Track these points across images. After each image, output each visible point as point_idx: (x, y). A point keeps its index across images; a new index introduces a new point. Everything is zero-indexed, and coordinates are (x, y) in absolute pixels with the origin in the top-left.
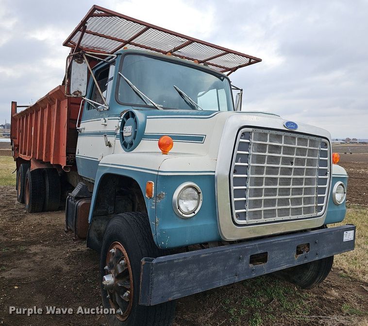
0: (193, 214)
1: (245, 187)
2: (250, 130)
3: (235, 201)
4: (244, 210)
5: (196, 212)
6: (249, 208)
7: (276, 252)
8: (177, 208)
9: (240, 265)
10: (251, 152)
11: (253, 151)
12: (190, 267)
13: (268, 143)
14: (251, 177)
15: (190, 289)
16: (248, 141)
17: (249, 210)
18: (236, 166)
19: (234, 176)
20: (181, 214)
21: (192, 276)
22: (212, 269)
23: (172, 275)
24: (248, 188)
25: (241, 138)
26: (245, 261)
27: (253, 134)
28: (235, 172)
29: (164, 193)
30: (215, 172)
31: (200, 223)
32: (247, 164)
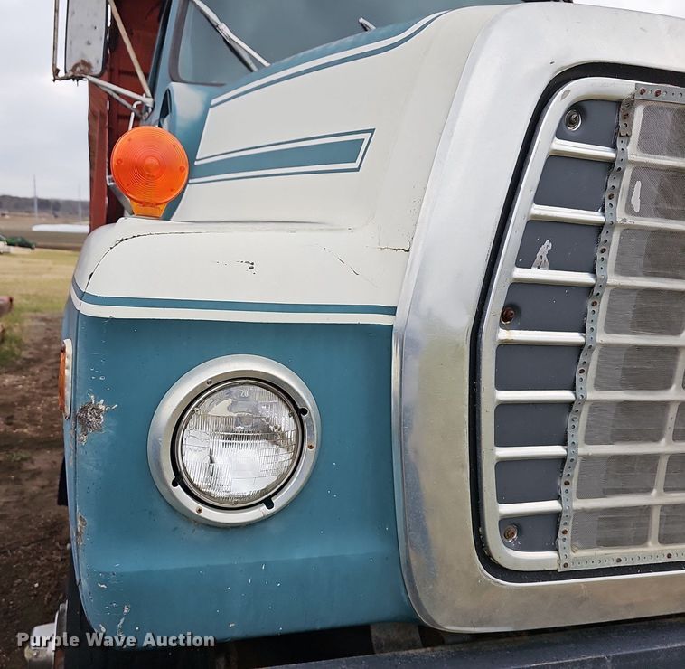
0: (262, 511)
1: (566, 395)
2: (623, 87)
3: (502, 464)
4: (553, 505)
5: (279, 502)
6: (581, 495)
8: (170, 476)
10: (620, 215)
11: (630, 212)
14: (607, 348)
16: (605, 152)
17: (579, 504)
18: (518, 285)
19: (504, 335)
20: (192, 505)
24: (584, 400)
25: (560, 134)
27: (639, 113)
28: (510, 315)
29: (102, 407)
30: (392, 311)
31: (306, 551)
32: (585, 278)
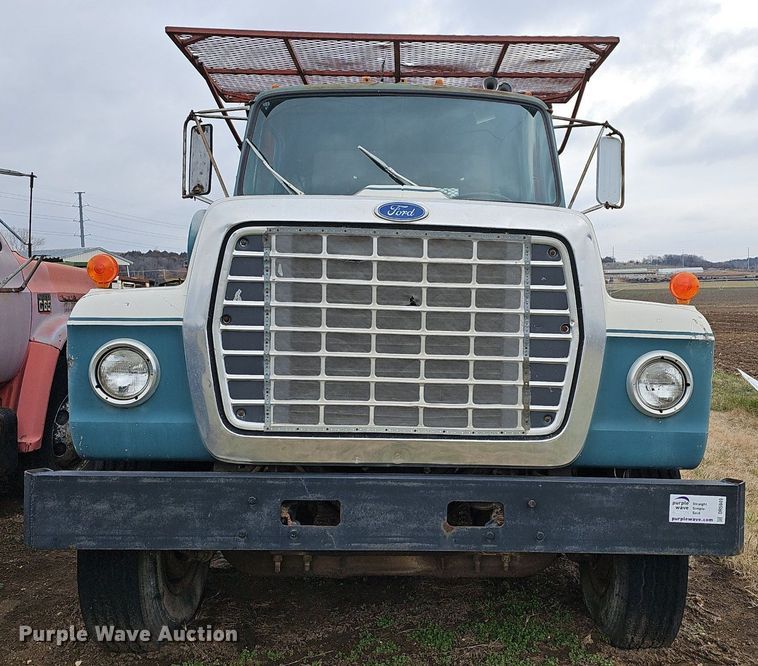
1: (259, 353)
2: (263, 229)
3: (232, 381)
4: (260, 402)
5: (140, 397)
6: (277, 399)
7: (370, 506)
8: (95, 384)
9: (249, 516)
10: (274, 278)
11: (278, 276)
12: (114, 497)
13: (324, 255)
14: (278, 332)
15: (117, 539)
16: (259, 254)
17: (275, 402)
18: (227, 307)
19: (224, 327)
20: (104, 397)
21: (120, 514)
22: (172, 510)
23: (74, 503)
24: (269, 355)
25: (237, 249)
26: (266, 510)
27: (274, 238)
28: (225, 319)
29: (72, 358)
30: (182, 319)
32: (259, 303)
